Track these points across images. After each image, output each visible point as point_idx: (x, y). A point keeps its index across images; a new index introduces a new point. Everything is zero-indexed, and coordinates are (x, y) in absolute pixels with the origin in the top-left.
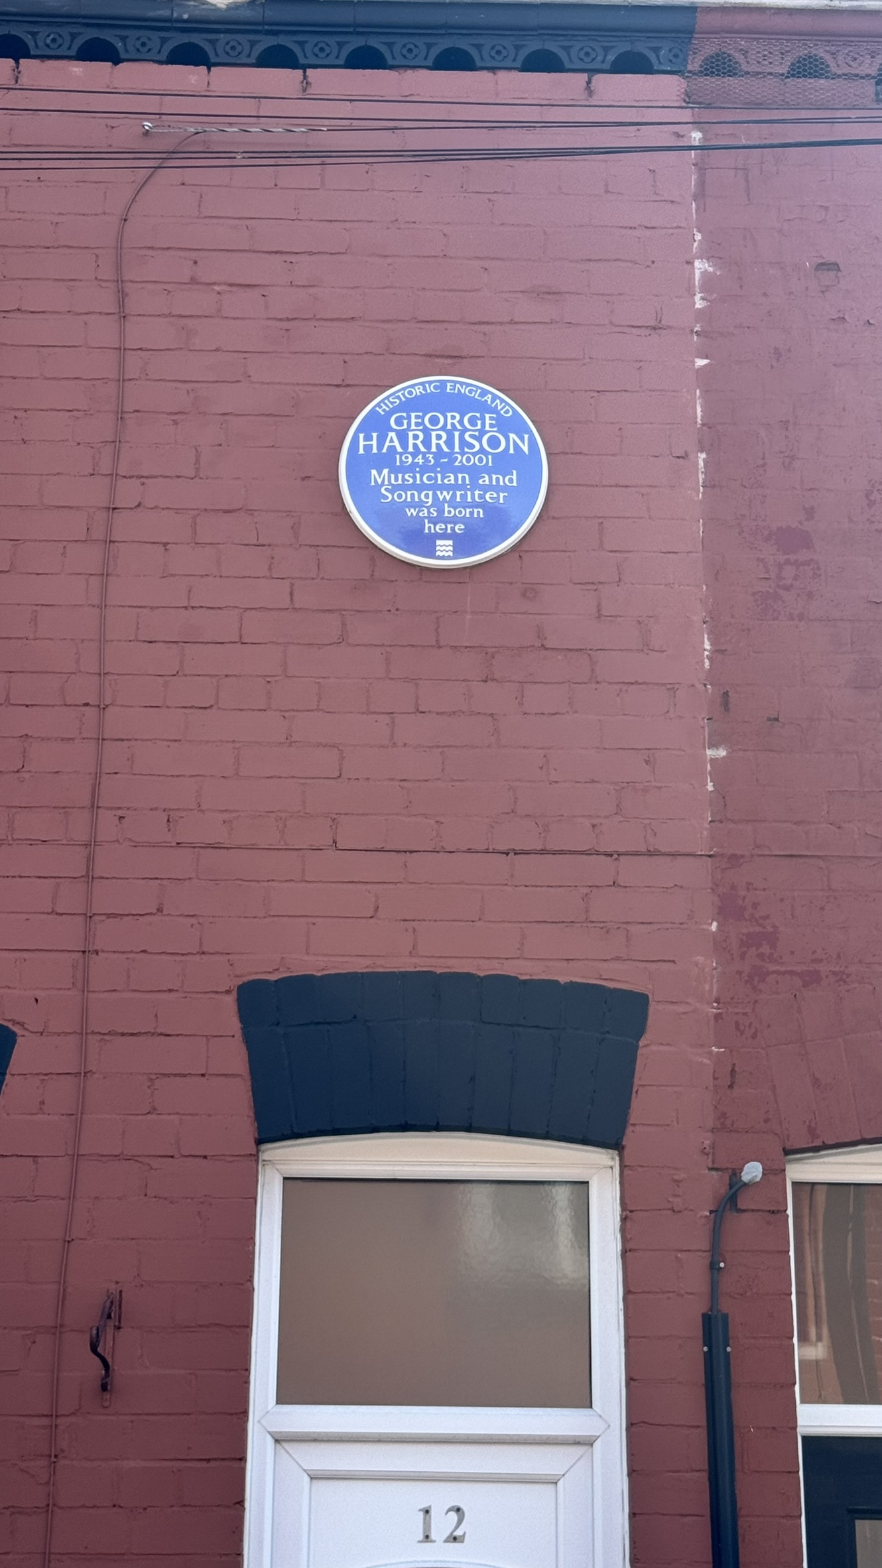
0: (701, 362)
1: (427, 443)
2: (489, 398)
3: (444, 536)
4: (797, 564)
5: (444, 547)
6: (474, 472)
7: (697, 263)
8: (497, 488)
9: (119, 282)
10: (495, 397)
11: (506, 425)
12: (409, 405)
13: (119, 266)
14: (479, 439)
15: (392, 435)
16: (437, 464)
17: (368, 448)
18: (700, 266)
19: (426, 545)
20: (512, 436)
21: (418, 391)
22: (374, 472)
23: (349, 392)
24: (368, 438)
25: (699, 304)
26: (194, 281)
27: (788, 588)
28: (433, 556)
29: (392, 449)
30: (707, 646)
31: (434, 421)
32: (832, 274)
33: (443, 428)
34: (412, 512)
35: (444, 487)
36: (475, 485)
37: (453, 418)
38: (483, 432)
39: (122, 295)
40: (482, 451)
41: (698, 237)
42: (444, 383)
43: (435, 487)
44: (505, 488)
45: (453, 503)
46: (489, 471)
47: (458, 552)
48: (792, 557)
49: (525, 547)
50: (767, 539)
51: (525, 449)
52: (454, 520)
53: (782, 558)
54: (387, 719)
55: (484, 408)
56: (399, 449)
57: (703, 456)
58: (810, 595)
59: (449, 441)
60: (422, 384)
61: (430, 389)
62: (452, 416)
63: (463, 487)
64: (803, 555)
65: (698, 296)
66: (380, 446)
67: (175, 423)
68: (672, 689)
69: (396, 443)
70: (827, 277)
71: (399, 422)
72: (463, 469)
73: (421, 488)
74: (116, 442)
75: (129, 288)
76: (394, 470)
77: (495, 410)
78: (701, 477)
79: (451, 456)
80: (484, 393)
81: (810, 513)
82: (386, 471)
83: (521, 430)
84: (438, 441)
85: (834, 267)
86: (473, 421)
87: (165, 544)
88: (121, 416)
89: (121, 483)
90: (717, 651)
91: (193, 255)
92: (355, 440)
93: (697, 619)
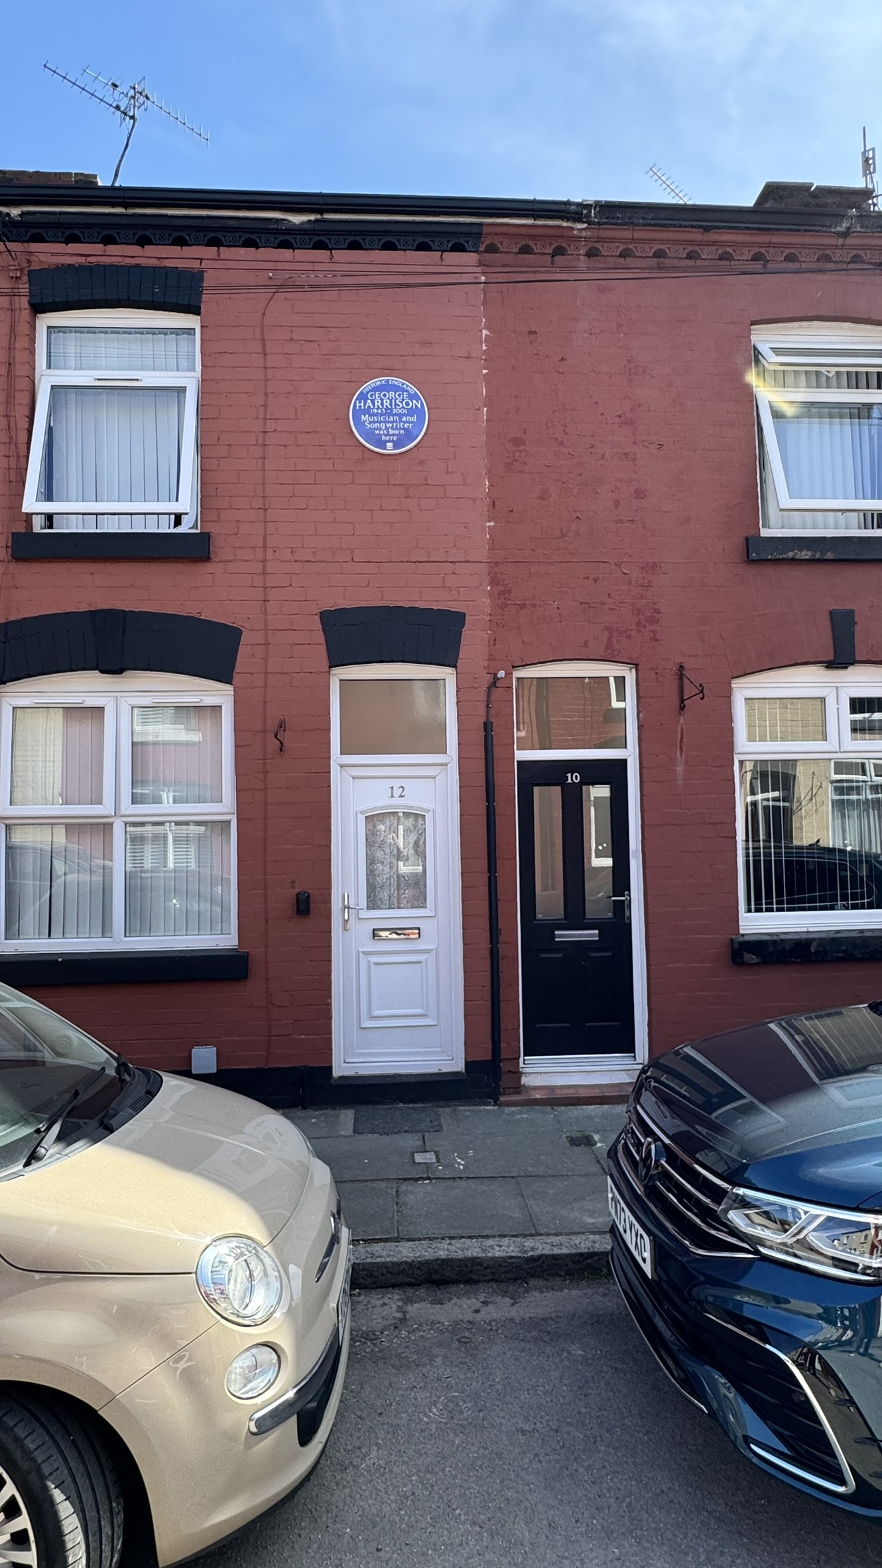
0: (485, 371)
1: (382, 404)
2: (405, 386)
3: (389, 441)
4: (520, 451)
5: (389, 445)
6: (400, 416)
7: (484, 331)
8: (409, 422)
9: (263, 340)
10: (407, 386)
11: (413, 397)
12: (375, 389)
13: (262, 334)
14: (402, 402)
15: (369, 401)
16: (386, 412)
17: (360, 406)
19: (382, 445)
20: (414, 401)
21: (378, 383)
22: (363, 416)
23: (352, 384)
24: (360, 402)
25: (484, 348)
26: (292, 339)
27: (516, 461)
28: (385, 449)
29: (369, 407)
30: (487, 483)
31: (385, 395)
32: (534, 335)
33: (388, 398)
34: (377, 432)
35: (389, 422)
36: (401, 421)
37: (392, 394)
38: (403, 400)
39: (264, 345)
40: (403, 407)
41: (484, 320)
42: (388, 380)
43: (385, 422)
44: (412, 422)
45: (392, 428)
46: (406, 415)
47: (395, 448)
48: (519, 449)
49: (420, 445)
50: (509, 442)
51: (419, 406)
52: (393, 435)
53: (514, 449)
54: (370, 512)
55: (404, 390)
56: (372, 407)
57: (485, 409)
58: (525, 463)
59: (391, 404)
60: (380, 381)
61: (383, 383)
63: (396, 422)
64: (522, 448)
65: (484, 345)
66: (365, 406)
67: (287, 397)
68: (474, 500)
69: (371, 404)
70: (533, 337)
71: (371, 396)
72: (396, 414)
73: (380, 422)
74: (265, 406)
75: (267, 342)
76: (370, 415)
77: (407, 391)
78: (485, 417)
79: (391, 409)
80: (403, 384)
81: (525, 432)
82: (367, 416)
83: (418, 399)
84: (387, 403)
85: (535, 333)
86: (399, 395)
87: (285, 446)
88: (266, 395)
89: (268, 422)
90: (491, 485)
91: (291, 329)
92: (355, 403)
93: (484, 473)
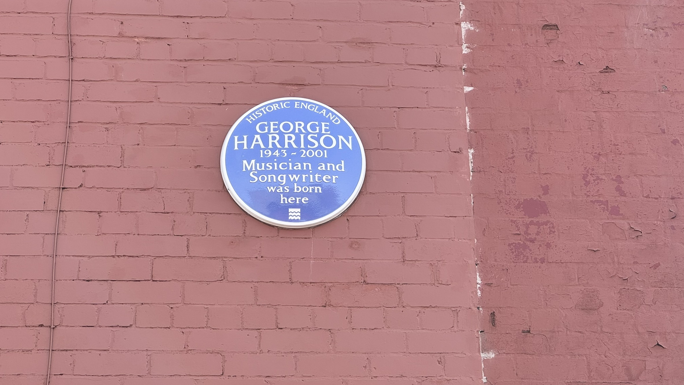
0: (468, 89)
1: (282, 142)
2: (324, 112)
3: (295, 206)
4: (538, 224)
5: (295, 213)
6: (316, 162)
7: (463, 25)
8: (331, 173)
9: (69, 35)
10: (328, 111)
11: (335, 130)
12: (269, 117)
13: (69, 26)
14: (318, 140)
15: (257, 136)
16: (289, 156)
17: (241, 146)
18: (465, 26)
19: (283, 213)
20: (341, 137)
21: (275, 107)
22: (245, 162)
23: (227, 108)
24: (241, 139)
25: (465, 51)
26: (121, 35)
27: (532, 241)
28: (286, 219)
29: (258, 146)
30: (479, 281)
31: (286, 127)
32: (554, 31)
33: (293, 132)
34: (272, 189)
35: (293, 172)
36: (315, 171)
37: (300, 125)
38: (320, 135)
39: (71, 44)
40: (320, 147)
41: (463, 7)
42: (293, 102)
43: (288, 172)
44: (336, 173)
45: (300, 183)
46: (325, 161)
47: (305, 216)
48: (535, 220)
49: (350, 213)
50: (517, 207)
51: (350, 146)
52: (302, 195)
53: (528, 220)
54: (256, 333)
55: (321, 119)
56: (262, 146)
57: (472, 151)
58: (548, 245)
59: (297, 142)
60: (278, 102)
61: (284, 106)
62: (298, 124)
63: (307, 172)
64: (542, 218)
65: (464, 45)
66: (249, 144)
67: (107, 129)
68: (456, 311)
69: (260, 142)
70: (550, 34)
71: (262, 128)
72: (307, 160)
73: (278, 173)
74: (66, 143)
75: (75, 39)
76: (259, 161)
77: (328, 120)
78: (471, 165)
79: (299, 151)
80: (321, 108)
81: (546, 190)
82: (253, 161)
83: (347, 134)
84: (289, 140)
85: (555, 27)
86: (313, 127)
87: (99, 213)
88: (69, 125)
89: (69, 170)
90: (487, 284)
91: (121, 18)
92: (232, 140)
93: (472, 262)
